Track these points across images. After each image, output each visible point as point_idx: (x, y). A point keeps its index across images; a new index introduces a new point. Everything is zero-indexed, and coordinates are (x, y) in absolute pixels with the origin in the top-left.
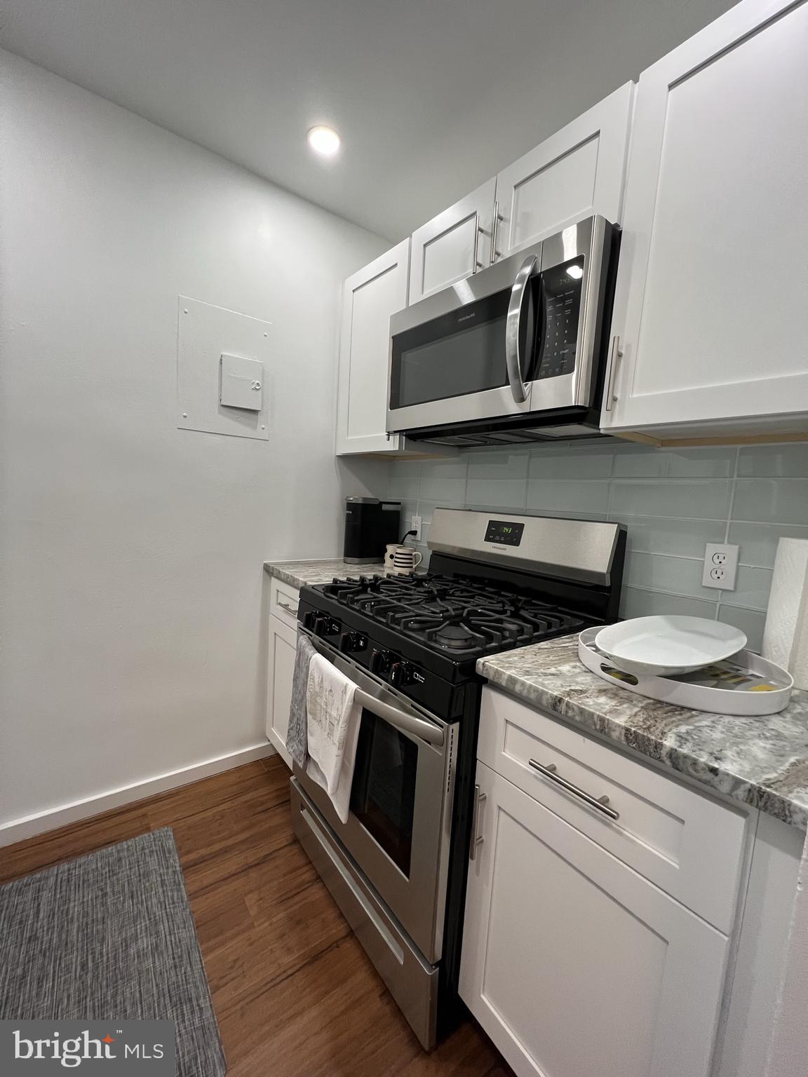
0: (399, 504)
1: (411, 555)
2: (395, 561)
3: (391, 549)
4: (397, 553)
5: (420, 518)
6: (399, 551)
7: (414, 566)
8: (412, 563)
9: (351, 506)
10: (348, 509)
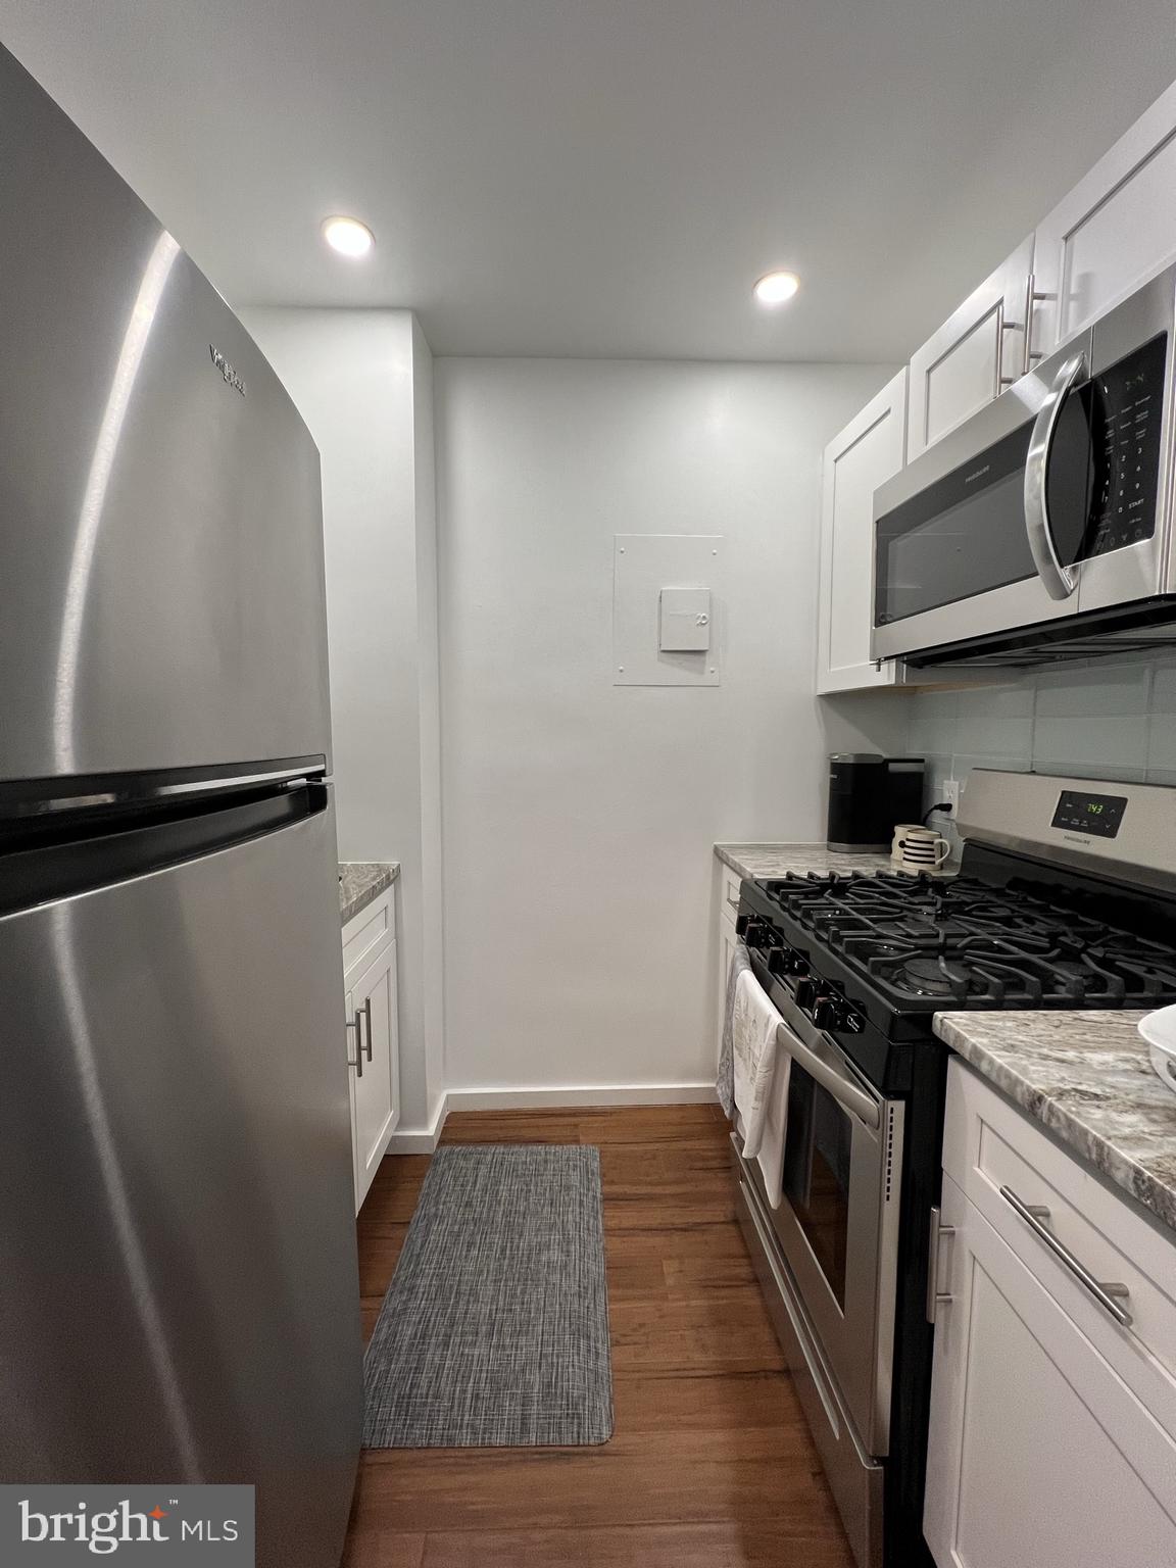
0: (922, 761)
1: (932, 843)
2: (905, 852)
3: (901, 832)
4: (908, 840)
5: (957, 783)
6: (912, 836)
7: (938, 862)
8: (933, 856)
9: (837, 768)
10: (833, 772)
